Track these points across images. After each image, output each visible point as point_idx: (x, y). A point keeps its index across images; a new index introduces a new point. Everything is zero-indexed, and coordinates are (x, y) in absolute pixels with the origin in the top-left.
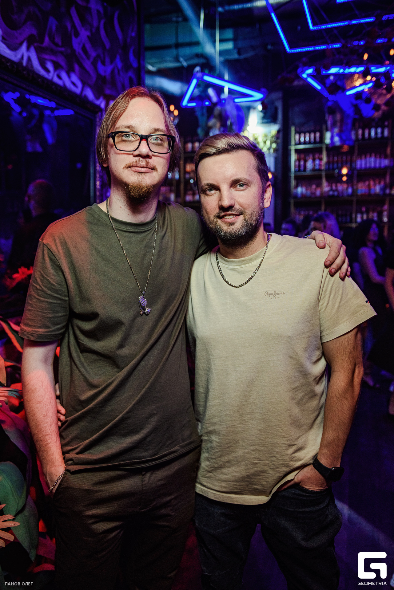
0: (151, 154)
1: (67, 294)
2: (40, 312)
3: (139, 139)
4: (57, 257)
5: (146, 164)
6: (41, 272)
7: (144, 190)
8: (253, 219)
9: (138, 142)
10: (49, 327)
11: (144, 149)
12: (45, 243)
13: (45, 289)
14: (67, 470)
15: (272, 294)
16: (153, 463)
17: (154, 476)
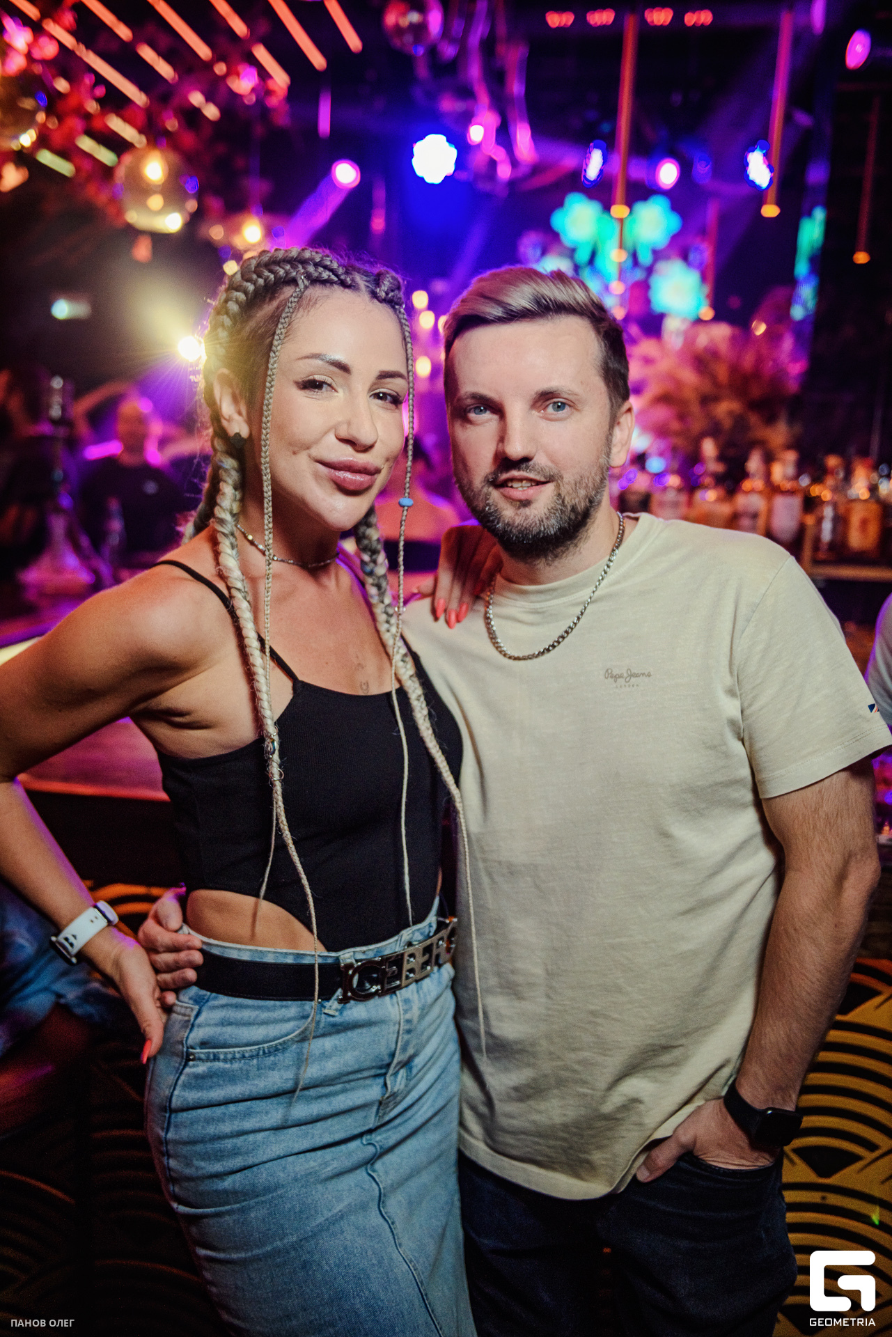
8: (578, 496)
15: (621, 676)
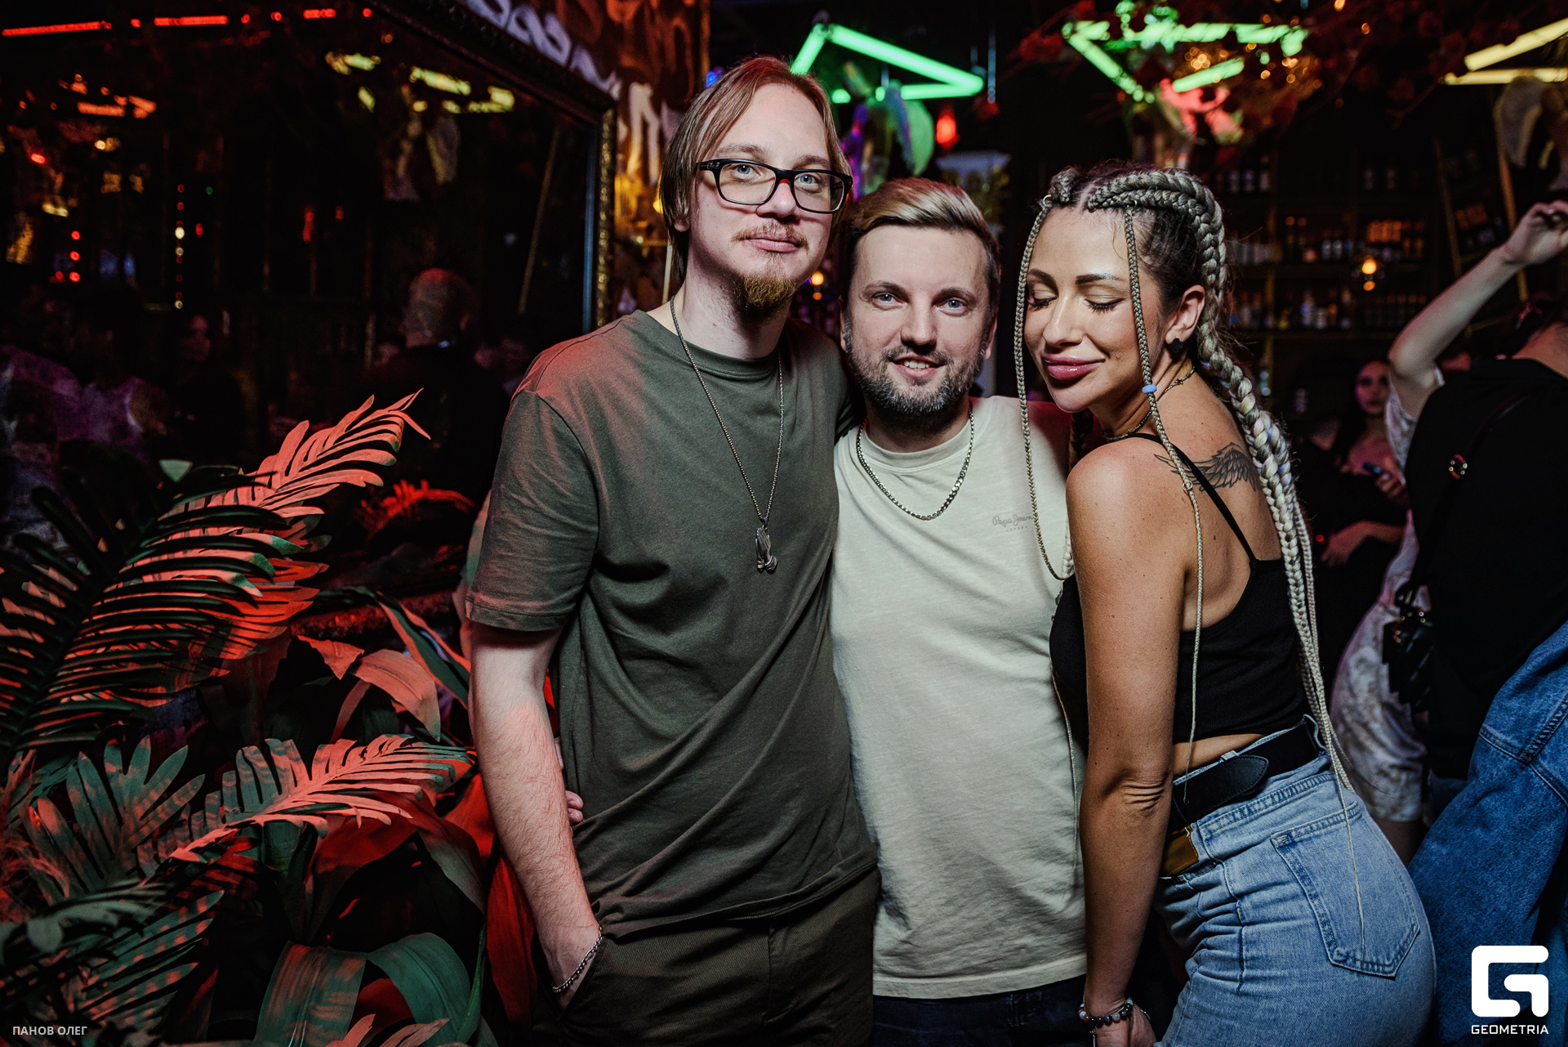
0: (798, 211)
1: (595, 518)
2: (530, 560)
3: (773, 179)
4: (574, 430)
5: (787, 233)
6: (531, 466)
7: (778, 294)
9: (773, 182)
10: (550, 598)
11: (783, 201)
12: (542, 397)
13: (542, 505)
14: (607, 936)
16: (795, 905)
17: (794, 936)
